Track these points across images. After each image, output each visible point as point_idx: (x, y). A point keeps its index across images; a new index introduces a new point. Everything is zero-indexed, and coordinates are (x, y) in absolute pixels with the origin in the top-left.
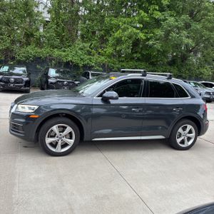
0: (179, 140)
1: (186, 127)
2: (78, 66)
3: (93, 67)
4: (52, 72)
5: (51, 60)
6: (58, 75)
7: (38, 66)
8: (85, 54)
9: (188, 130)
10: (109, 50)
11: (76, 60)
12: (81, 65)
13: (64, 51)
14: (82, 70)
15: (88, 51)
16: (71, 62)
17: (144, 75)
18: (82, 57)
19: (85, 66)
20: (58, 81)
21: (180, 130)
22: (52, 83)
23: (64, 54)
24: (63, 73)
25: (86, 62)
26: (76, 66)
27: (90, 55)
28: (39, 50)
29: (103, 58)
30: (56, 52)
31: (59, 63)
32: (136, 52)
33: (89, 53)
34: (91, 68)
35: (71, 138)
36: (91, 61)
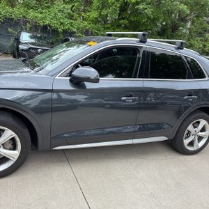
0: (186, 142)
1: (199, 123)
2: (58, 31)
3: (74, 33)
4: (25, 37)
5: (25, 23)
6: (33, 41)
7: (9, 29)
8: (66, 17)
9: (200, 127)
10: (94, 14)
11: (54, 23)
12: (60, 30)
13: (41, 13)
14: (61, 37)
15: (69, 14)
16: (49, 26)
17: (143, 41)
18: (62, 21)
19: (65, 32)
20: (31, 48)
21: (190, 128)
22: (23, 50)
23: (40, 15)
24: (39, 38)
25: (66, 27)
26: (55, 32)
27: (71, 19)
28: (10, 10)
29: (86, 23)
30: (32, 14)
31: (36, 26)
32: (123, 19)
33: (71, 17)
34: (72, 34)
35: (14, 148)
36: (72, 26)
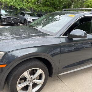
2: (17, 9)
3: (25, 9)
5: (1, 5)
11: (16, 5)
12: (19, 8)
14: (19, 11)
16: (13, 6)
18: (19, 3)
19: (21, 9)
24: (8, 12)
25: (21, 7)
29: (30, 4)
31: (6, 6)
36: (24, 6)
